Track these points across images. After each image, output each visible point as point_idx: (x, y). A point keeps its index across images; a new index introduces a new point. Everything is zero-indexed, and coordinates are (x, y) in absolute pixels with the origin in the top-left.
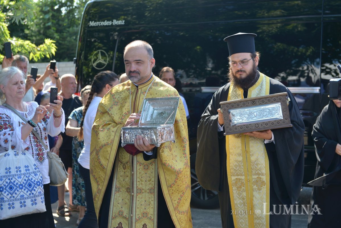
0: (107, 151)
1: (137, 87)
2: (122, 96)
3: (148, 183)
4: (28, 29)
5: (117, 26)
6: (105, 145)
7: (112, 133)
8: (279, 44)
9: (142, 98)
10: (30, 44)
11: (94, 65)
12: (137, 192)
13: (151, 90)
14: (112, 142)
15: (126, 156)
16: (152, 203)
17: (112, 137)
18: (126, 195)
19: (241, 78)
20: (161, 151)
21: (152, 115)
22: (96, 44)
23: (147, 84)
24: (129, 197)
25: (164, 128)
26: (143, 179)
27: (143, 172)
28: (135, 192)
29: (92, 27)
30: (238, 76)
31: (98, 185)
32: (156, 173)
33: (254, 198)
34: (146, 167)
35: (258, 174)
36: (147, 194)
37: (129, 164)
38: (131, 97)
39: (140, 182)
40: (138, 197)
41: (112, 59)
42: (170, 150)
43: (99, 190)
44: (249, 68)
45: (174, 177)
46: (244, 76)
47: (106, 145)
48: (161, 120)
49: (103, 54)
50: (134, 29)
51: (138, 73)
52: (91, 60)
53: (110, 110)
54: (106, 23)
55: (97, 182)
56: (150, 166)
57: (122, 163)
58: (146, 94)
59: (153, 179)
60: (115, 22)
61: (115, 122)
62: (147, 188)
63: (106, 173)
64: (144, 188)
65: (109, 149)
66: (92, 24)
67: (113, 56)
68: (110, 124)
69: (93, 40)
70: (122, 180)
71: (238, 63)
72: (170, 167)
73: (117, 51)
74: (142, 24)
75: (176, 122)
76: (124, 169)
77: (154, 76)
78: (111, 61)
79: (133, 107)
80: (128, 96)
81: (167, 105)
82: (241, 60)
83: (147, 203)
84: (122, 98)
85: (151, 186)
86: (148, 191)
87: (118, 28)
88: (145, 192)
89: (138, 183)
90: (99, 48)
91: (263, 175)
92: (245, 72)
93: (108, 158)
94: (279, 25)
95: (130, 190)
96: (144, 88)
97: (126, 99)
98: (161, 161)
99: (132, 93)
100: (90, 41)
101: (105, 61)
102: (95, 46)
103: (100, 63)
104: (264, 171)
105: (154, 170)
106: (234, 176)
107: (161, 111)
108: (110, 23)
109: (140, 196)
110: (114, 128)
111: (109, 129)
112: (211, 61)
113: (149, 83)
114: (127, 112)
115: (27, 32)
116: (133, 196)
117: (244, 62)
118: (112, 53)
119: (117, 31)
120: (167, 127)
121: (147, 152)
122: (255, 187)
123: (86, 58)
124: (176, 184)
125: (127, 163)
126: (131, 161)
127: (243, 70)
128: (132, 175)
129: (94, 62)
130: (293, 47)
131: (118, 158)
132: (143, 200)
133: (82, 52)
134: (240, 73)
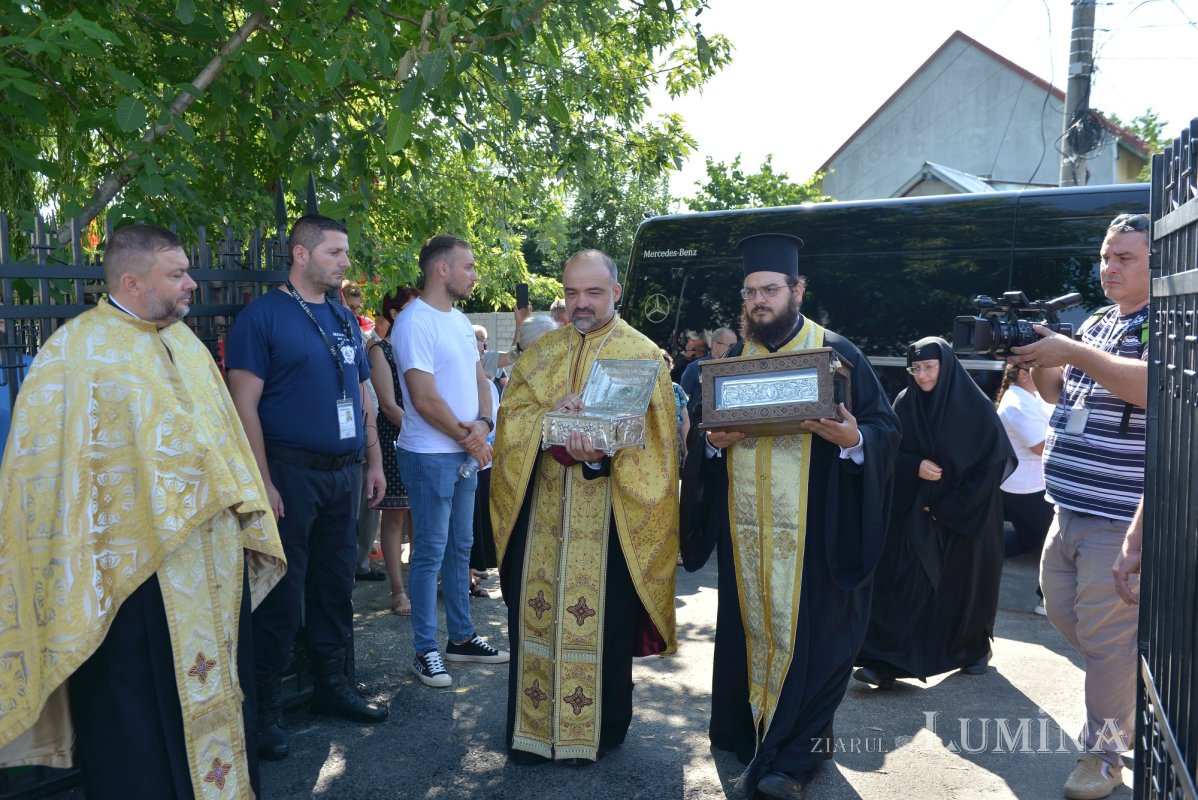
0: (518, 459)
1: (583, 336)
2: (555, 353)
3: (592, 520)
4: (547, 260)
5: (684, 257)
6: (514, 447)
7: (528, 424)
8: (938, 291)
9: (590, 359)
10: (556, 282)
11: (648, 316)
12: (570, 537)
13: (609, 344)
14: (528, 441)
15: (555, 468)
16: (597, 559)
17: (527, 433)
18: (551, 540)
19: (761, 321)
20: (616, 464)
21: (607, 392)
22: (652, 284)
23: (601, 332)
24: (554, 543)
25: (625, 421)
26: (583, 513)
27: (582, 499)
28: (566, 536)
29: (647, 258)
30: (756, 319)
31: (502, 519)
32: (608, 503)
33: (774, 575)
34: (590, 489)
35: (785, 525)
36: (589, 542)
37: (558, 482)
38: (570, 355)
39: (577, 518)
40: (571, 545)
41: (675, 307)
42: (637, 463)
43: (502, 528)
44: (779, 302)
45: (642, 514)
46: (768, 318)
47: (517, 446)
48: (622, 403)
49: (662, 300)
50: (710, 263)
51: (593, 312)
52: (643, 308)
53: (530, 378)
54: (669, 253)
55: (500, 514)
56: (598, 489)
57: (546, 479)
58: (599, 351)
59: (601, 514)
60: (683, 252)
61: (538, 402)
62: (590, 529)
63: (514, 499)
64: (583, 529)
65: (521, 455)
66: (647, 254)
67: (678, 303)
68: (527, 406)
69: (646, 278)
70: (545, 510)
71: (758, 292)
72: (633, 495)
73: (684, 296)
74: (720, 256)
75: (651, 407)
76: (550, 490)
77: (617, 317)
78: (673, 311)
79: (572, 376)
80: (566, 353)
81: (637, 375)
82: (765, 285)
83: (588, 558)
84: (554, 356)
85: (596, 527)
86: (590, 536)
87: (685, 261)
88: (586, 536)
89: (573, 520)
90: (656, 291)
91: (792, 527)
92: (770, 310)
93: (519, 471)
94: (939, 261)
95: (557, 531)
96: (598, 339)
97: (562, 358)
98: (617, 482)
99: (573, 349)
100: (642, 280)
101: (665, 310)
102: (649, 288)
103: (657, 313)
104: (795, 521)
105: (604, 497)
106: (741, 523)
107: (624, 386)
108: (675, 253)
109: (574, 544)
110: (533, 414)
111: (524, 415)
112: (827, 315)
113: (606, 330)
114: (561, 384)
115: (545, 264)
116: (561, 544)
117: (770, 290)
118: (674, 298)
119: (683, 266)
120: (632, 419)
121: (590, 463)
122: (777, 551)
123: (636, 305)
124: (645, 528)
125: (555, 479)
126: (562, 475)
127: (765, 306)
128: (563, 504)
129: (648, 311)
130: (960, 297)
131: (538, 470)
132: (581, 551)
133: (630, 295)
134: (760, 312)
